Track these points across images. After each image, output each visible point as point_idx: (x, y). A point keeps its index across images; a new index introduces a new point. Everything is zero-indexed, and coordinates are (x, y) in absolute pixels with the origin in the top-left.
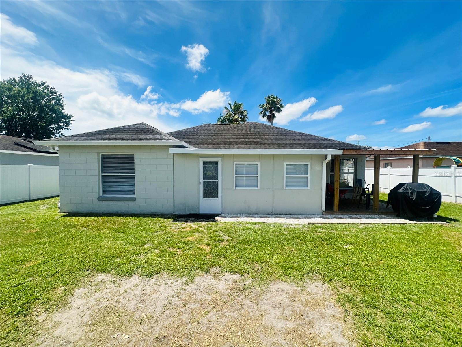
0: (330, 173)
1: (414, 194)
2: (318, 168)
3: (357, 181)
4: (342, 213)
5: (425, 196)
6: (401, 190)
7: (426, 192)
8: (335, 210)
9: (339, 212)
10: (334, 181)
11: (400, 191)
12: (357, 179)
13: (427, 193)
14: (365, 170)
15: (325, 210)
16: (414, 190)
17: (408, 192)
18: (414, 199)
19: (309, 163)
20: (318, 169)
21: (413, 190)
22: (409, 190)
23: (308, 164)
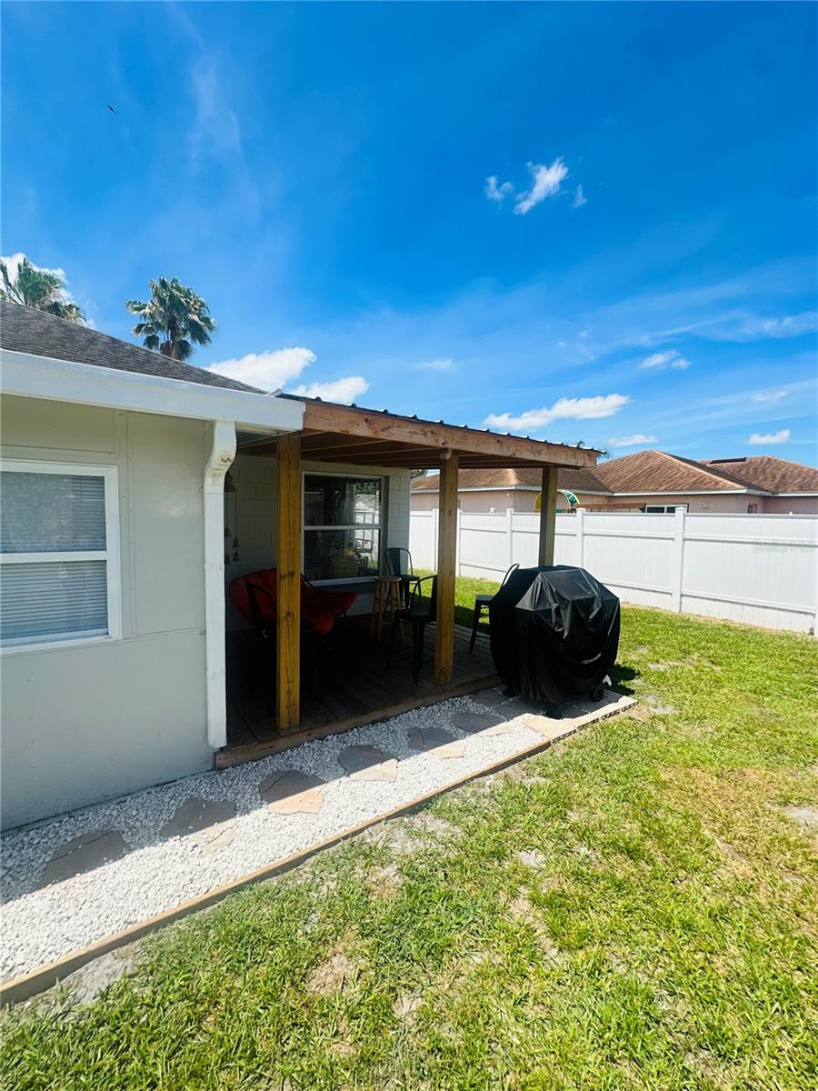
0: (304, 528)
1: (565, 616)
2: (173, 506)
3: (388, 553)
4: (315, 733)
5: (591, 617)
6: (525, 603)
7: (592, 601)
8: (284, 723)
9: (301, 731)
10: (278, 575)
11: (524, 605)
12: (388, 547)
13: (595, 606)
14: (409, 516)
15: (223, 743)
16: (565, 599)
17: (548, 607)
18: (566, 634)
19: (111, 475)
20: (175, 512)
21: (562, 599)
22: (551, 600)
23: (102, 479)
